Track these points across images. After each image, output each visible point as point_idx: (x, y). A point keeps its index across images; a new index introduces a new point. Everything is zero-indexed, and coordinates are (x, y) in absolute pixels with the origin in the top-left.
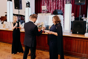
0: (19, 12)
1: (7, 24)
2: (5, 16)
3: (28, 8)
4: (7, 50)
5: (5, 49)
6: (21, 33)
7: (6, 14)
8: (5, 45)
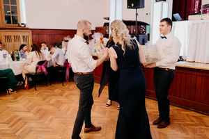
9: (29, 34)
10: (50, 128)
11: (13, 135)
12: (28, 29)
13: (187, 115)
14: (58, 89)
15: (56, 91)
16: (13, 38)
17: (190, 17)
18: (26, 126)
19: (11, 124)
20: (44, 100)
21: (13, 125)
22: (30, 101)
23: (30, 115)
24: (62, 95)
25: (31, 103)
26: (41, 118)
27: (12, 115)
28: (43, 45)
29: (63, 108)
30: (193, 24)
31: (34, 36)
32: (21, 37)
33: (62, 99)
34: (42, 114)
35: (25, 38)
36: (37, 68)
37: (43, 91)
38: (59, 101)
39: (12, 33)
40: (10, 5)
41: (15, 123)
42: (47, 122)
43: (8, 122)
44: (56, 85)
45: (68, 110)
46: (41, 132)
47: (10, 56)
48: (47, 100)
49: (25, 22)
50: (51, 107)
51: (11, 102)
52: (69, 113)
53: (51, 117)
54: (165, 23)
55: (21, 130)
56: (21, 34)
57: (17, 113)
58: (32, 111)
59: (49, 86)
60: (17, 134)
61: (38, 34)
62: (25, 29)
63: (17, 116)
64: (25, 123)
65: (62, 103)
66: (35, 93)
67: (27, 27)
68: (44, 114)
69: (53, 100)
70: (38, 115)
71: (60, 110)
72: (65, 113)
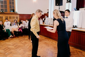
0: (59, 8)
1: (48, 20)
2: (47, 13)
3: (68, 3)
4: (47, 44)
5: (45, 42)
7: (48, 11)
8: (45, 38)
9: (18, 16)
11: (4, 54)
12: (18, 14)
13: (76, 51)
16: (12, 17)
17: (80, 9)
19: (5, 50)
20: (20, 42)
21: (6, 50)
23: (13, 47)
25: (15, 43)
26: (16, 48)
30: (81, 12)
31: (20, 17)
34: (17, 47)
35: (17, 18)
36: (19, 30)
37: (21, 38)
38: (25, 42)
40: (12, 5)
41: (7, 50)
42: (18, 50)
45: (28, 46)
48: (21, 42)
49: (17, 11)
50: (22, 45)
51: (8, 42)
52: (28, 47)
53: (20, 48)
55: (8, 53)
56: (15, 16)
57: (8, 46)
60: (6, 54)
61: (22, 16)
63: (8, 47)
64: (10, 50)
65: (26, 43)
66: (18, 39)
67: (17, 13)
68: (18, 47)
69: (23, 42)
70: (16, 47)
71: (25, 46)
72: (26, 47)
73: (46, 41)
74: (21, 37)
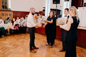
0: (57, 6)
1: (45, 18)
6: (57, 27)
8: (43, 36)
9: (12, 13)
10: (19, 52)
12: (11, 11)
14: (23, 36)
15: (22, 37)
16: (5, 14)
17: (78, 8)
18: (9, 51)
19: (3, 50)
20: (17, 40)
21: (4, 50)
22: (11, 41)
23: (11, 46)
24: (24, 39)
25: (12, 42)
26: (15, 48)
27: (3, 46)
28: (17, 18)
29: (25, 44)
30: (80, 11)
31: (14, 14)
32: (9, 14)
33: (24, 40)
34: (16, 46)
35: (10, 15)
36: (14, 27)
37: (17, 37)
38: (23, 41)
39: (5, 13)
40: (4, 1)
41: (5, 49)
42: (18, 49)
43: (1, 49)
44: (22, 35)
46: (15, 53)
47: (3, 22)
48: (18, 40)
49: (10, 8)
50: (20, 43)
51: (3, 41)
53: (19, 47)
54: (66, 10)
56: (8, 13)
57: (5, 45)
58: (12, 45)
59: (19, 35)
60: (5, 54)
61: (15, 13)
62: (10, 11)
63: (5, 47)
64: (9, 49)
65: (25, 42)
66: (14, 37)
69: (21, 41)
71: (23, 45)
72: (26, 46)
73: (45, 39)
74: (17, 35)
